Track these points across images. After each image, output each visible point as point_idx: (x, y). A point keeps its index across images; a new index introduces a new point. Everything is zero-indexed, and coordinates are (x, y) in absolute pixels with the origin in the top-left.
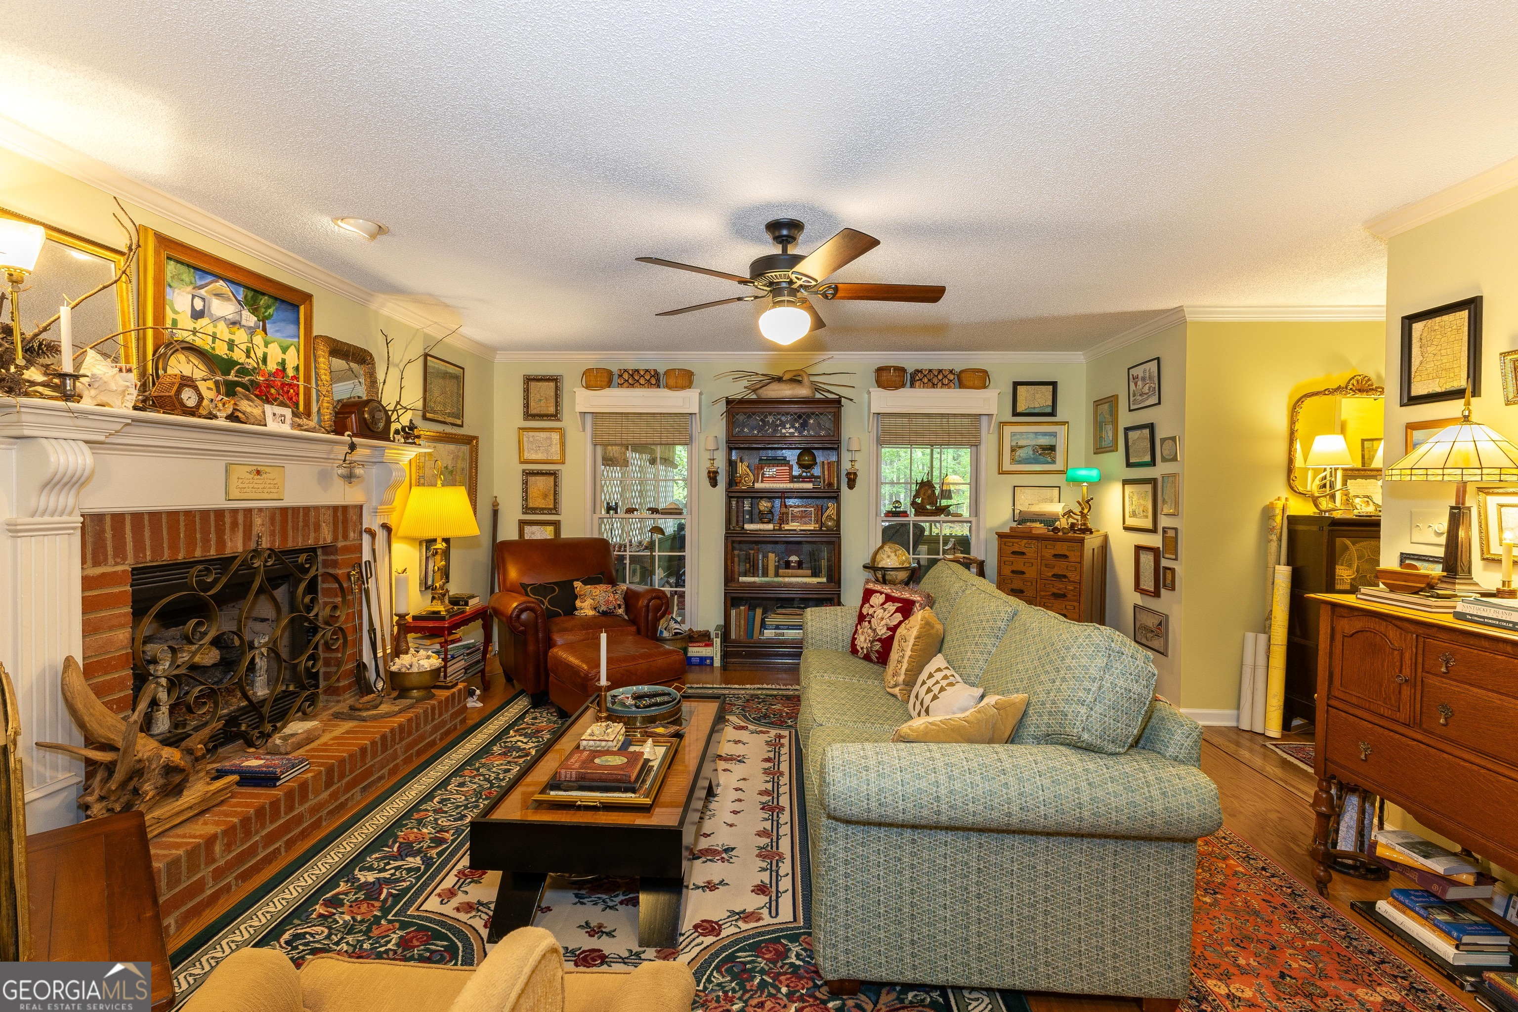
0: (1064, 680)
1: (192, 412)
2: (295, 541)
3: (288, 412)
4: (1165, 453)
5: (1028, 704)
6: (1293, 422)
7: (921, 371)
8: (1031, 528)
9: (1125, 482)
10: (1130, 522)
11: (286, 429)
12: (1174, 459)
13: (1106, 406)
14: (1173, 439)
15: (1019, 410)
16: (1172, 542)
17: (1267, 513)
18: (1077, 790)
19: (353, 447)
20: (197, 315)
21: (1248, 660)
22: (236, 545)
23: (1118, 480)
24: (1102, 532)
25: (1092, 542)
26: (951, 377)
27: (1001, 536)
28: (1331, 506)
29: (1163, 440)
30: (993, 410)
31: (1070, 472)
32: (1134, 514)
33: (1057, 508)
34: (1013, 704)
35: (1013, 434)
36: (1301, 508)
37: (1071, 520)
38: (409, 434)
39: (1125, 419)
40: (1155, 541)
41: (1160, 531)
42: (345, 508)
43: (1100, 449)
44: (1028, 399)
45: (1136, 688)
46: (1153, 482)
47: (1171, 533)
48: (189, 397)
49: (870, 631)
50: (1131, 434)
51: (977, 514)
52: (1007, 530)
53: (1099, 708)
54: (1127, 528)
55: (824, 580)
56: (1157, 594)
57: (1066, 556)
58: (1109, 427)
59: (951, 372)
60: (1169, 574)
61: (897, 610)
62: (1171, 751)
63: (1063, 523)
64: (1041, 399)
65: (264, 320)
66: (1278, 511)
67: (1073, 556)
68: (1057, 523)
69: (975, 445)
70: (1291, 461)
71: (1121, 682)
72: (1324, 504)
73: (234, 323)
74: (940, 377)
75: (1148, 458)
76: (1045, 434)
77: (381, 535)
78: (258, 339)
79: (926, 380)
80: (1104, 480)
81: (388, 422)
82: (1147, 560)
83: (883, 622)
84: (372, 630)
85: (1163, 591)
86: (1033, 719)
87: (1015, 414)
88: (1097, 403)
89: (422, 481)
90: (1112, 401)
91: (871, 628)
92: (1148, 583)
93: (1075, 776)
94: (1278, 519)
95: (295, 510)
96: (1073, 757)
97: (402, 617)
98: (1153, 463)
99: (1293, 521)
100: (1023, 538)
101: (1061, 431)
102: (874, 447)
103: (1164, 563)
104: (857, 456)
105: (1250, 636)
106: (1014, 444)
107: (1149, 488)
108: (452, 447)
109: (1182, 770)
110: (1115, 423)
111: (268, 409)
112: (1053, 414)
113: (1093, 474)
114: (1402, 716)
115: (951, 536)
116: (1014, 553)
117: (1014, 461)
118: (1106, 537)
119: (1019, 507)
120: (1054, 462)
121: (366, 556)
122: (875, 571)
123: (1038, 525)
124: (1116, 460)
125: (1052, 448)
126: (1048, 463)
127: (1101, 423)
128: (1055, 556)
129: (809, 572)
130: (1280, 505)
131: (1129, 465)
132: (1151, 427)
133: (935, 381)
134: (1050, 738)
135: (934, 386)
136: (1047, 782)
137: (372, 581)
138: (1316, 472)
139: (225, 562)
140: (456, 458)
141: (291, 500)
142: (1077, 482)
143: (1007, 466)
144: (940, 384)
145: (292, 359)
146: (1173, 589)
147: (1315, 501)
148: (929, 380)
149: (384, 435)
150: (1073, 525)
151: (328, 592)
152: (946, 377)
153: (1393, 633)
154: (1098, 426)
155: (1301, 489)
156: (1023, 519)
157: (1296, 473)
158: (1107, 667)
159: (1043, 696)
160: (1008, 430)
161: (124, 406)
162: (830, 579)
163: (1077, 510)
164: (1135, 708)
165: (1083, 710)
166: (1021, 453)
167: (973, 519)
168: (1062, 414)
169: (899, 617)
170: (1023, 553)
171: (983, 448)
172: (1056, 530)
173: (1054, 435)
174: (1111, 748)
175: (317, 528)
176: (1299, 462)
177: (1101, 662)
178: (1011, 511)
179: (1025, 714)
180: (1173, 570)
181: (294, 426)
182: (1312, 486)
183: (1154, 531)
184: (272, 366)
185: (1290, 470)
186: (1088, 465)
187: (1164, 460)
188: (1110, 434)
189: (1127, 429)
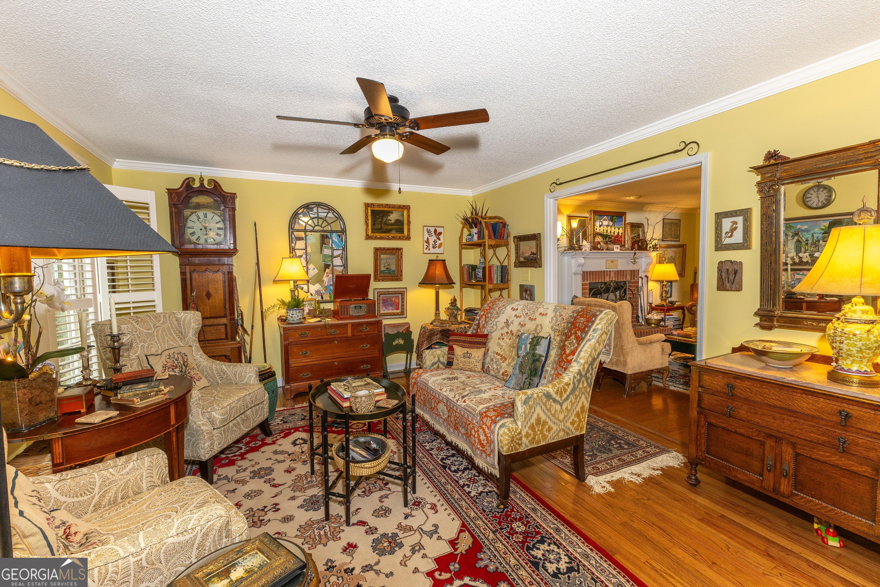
1: (599, 249)
2: (621, 279)
3: (619, 246)
11: (619, 251)
19: (635, 254)
20: (600, 226)
22: (607, 279)
38: (655, 248)
42: (634, 271)
48: (599, 246)
65: (614, 223)
73: (608, 226)
77: (645, 279)
78: (613, 228)
81: (647, 245)
84: (641, 307)
89: (660, 262)
95: (621, 271)
97: (651, 304)
108: (674, 249)
111: (615, 246)
121: (640, 285)
137: (642, 292)
139: (605, 283)
140: (676, 253)
141: (620, 268)
145: (621, 231)
149: (646, 249)
151: (629, 294)
161: (588, 250)
175: (626, 276)
181: (621, 250)
184: (616, 234)
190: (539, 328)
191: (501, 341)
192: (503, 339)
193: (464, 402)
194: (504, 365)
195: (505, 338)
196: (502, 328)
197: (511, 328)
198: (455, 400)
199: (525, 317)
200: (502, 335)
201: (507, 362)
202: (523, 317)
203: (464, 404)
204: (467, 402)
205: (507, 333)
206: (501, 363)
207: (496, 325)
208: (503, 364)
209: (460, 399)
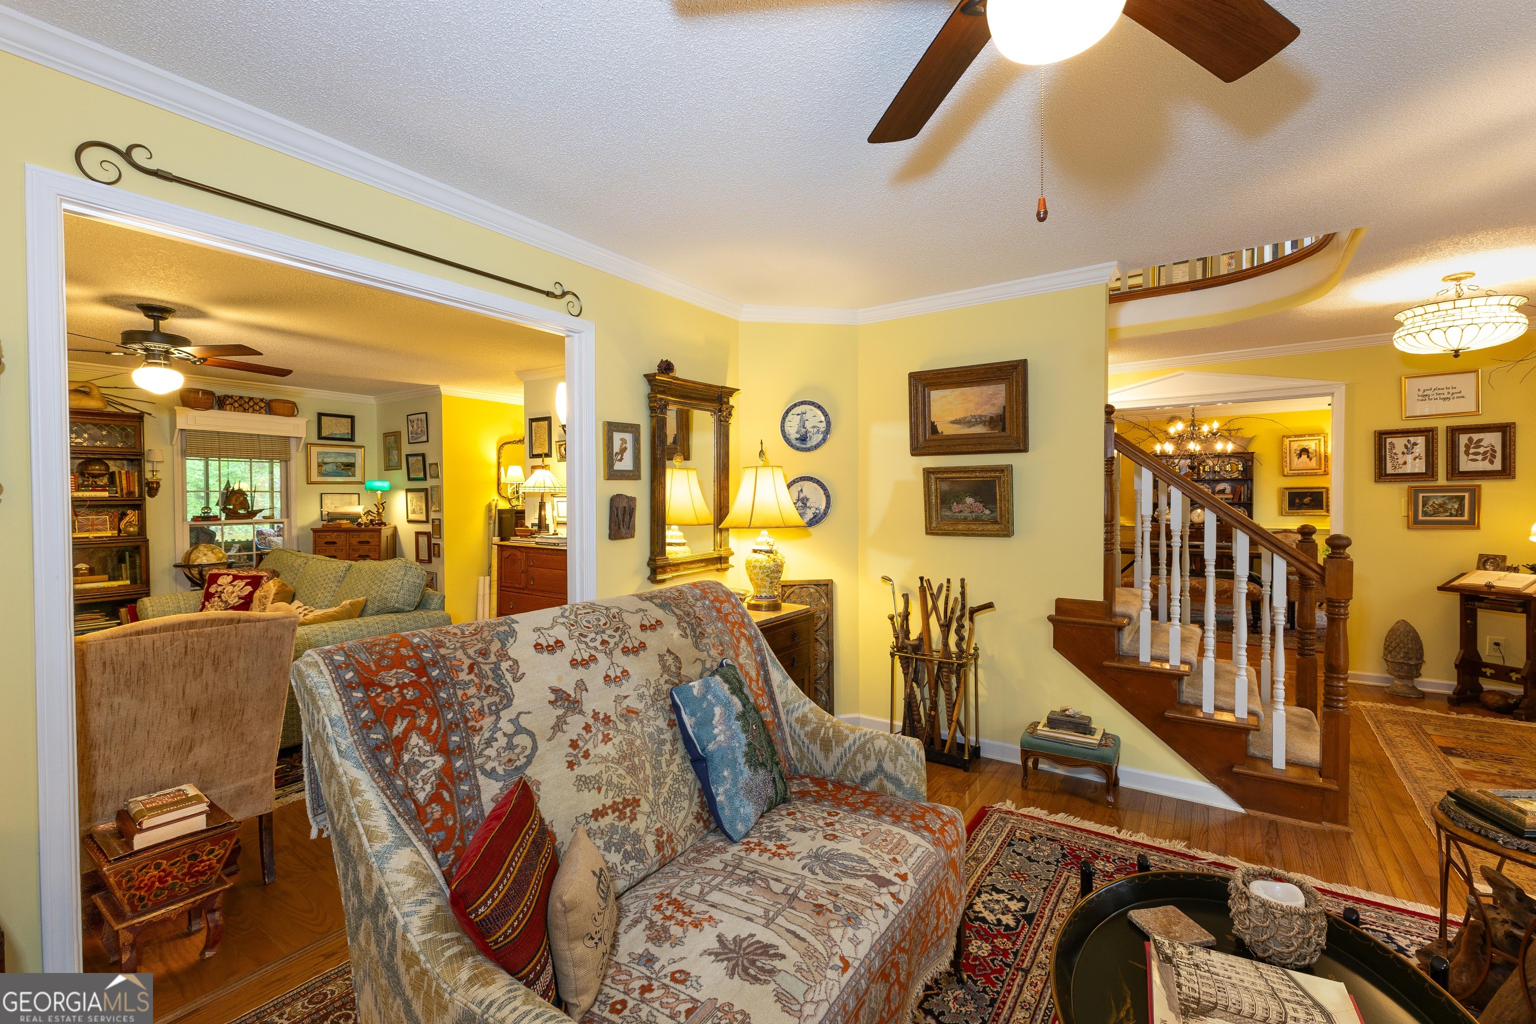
0: (385, 584)
4: (432, 473)
5: (367, 601)
6: (499, 458)
7: (232, 397)
8: (340, 524)
9: (408, 491)
10: (411, 517)
12: (438, 477)
13: (393, 438)
14: (436, 464)
15: (323, 435)
16: (438, 527)
17: (489, 507)
18: (394, 626)
21: (481, 593)
23: (401, 489)
24: (393, 525)
25: (386, 532)
26: (263, 405)
27: (315, 531)
28: (517, 503)
29: (431, 465)
30: (302, 434)
31: (368, 484)
32: (414, 512)
33: (359, 509)
34: (359, 602)
35: (319, 453)
36: (504, 505)
37: (370, 518)
39: (406, 449)
40: (428, 528)
41: (431, 521)
43: (389, 466)
44: (331, 427)
45: (418, 581)
46: (425, 490)
47: (437, 522)
49: (220, 603)
50: (410, 459)
51: (288, 516)
52: (319, 525)
53: (402, 592)
54: (409, 521)
55: (128, 582)
56: (430, 561)
57: (368, 542)
58: (395, 452)
59: (262, 400)
60: (436, 549)
61: (247, 584)
62: (433, 606)
63: (364, 520)
64: (341, 428)
66: (493, 507)
67: (374, 542)
68: (360, 520)
69: (285, 461)
70: (499, 479)
71: (411, 580)
72: (514, 502)
74: (251, 403)
75: (422, 475)
76: (348, 454)
79: (236, 405)
80: (393, 488)
82: (423, 540)
83: (235, 594)
85: (433, 558)
86: (370, 606)
87: (320, 437)
88: (386, 435)
90: (397, 435)
91: (222, 601)
92: (424, 555)
93: (393, 621)
94: (493, 511)
96: (393, 616)
98: (425, 479)
99: (501, 512)
100: (333, 531)
101: (359, 453)
102: (178, 459)
103: (433, 541)
104: (158, 467)
105: (482, 578)
106: (320, 461)
107: (423, 494)
109: (437, 612)
110: (399, 450)
112: (352, 439)
113: (385, 485)
114: (521, 586)
115: (233, 542)
116: (327, 543)
117: (321, 474)
118: (395, 528)
119: (326, 510)
120: (354, 475)
122: (189, 569)
123: (345, 522)
124: (400, 475)
125: (351, 466)
126: (349, 476)
127: (389, 448)
128: (360, 542)
129: (106, 577)
130: (494, 503)
131: (409, 479)
132: (423, 455)
133: (247, 406)
134: (378, 613)
135: (245, 410)
136: (380, 626)
138: (512, 485)
142: (374, 491)
143: (315, 477)
144: (251, 410)
146: (439, 556)
147: (509, 500)
148: (240, 405)
150: (372, 521)
152: (257, 404)
153: (519, 553)
154: (387, 451)
155: (504, 495)
156: (332, 517)
157: (502, 486)
158: (405, 575)
159: (374, 595)
160: (314, 450)
162: (134, 581)
163: (375, 510)
164: (417, 589)
165: (395, 595)
166: (328, 468)
167: (285, 520)
168: (358, 440)
169: (249, 589)
170: (335, 543)
171: (292, 463)
172: (359, 524)
173: (354, 455)
174: (408, 608)
176: (503, 480)
177: (402, 573)
178: (319, 512)
179: (365, 606)
180: (438, 545)
182: (509, 491)
183: (427, 522)
185: (499, 484)
186: (381, 478)
187: (431, 477)
188: (396, 457)
189: (407, 456)
190: (670, 660)
191: (586, 769)
192: (586, 755)
193: (904, 877)
194: (640, 824)
195: (590, 746)
196: (559, 726)
197: (588, 707)
198: (894, 909)
199: (610, 654)
200: (574, 744)
201: (645, 807)
202: (600, 656)
203: (911, 881)
204: (903, 870)
205: (587, 728)
206: (626, 829)
207: (520, 730)
208: (633, 827)
209: (893, 889)
